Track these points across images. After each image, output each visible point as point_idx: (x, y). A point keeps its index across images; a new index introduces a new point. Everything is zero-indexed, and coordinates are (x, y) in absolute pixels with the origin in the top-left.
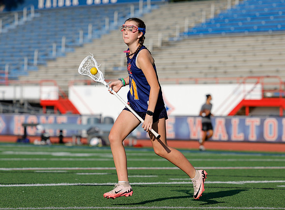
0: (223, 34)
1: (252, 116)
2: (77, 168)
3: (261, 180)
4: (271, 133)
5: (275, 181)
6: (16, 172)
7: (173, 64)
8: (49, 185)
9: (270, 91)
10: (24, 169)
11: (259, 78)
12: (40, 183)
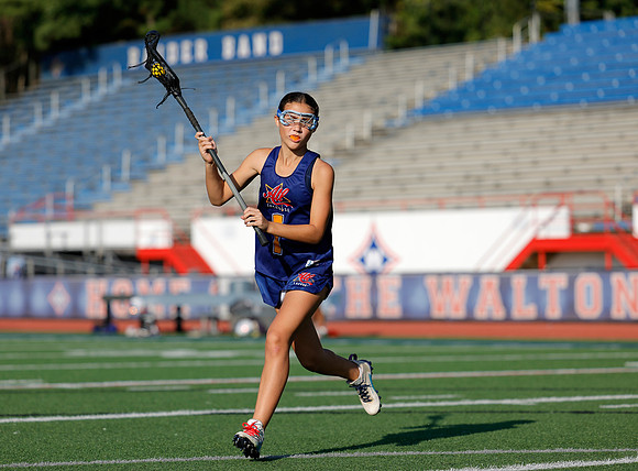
0: (492, 110)
1: (552, 270)
2: (209, 381)
3: (570, 396)
4: (589, 303)
5: (597, 398)
6: (91, 390)
7: (396, 171)
8: (154, 414)
9: (585, 219)
10: (106, 384)
11: (562, 195)
12: (138, 411)
